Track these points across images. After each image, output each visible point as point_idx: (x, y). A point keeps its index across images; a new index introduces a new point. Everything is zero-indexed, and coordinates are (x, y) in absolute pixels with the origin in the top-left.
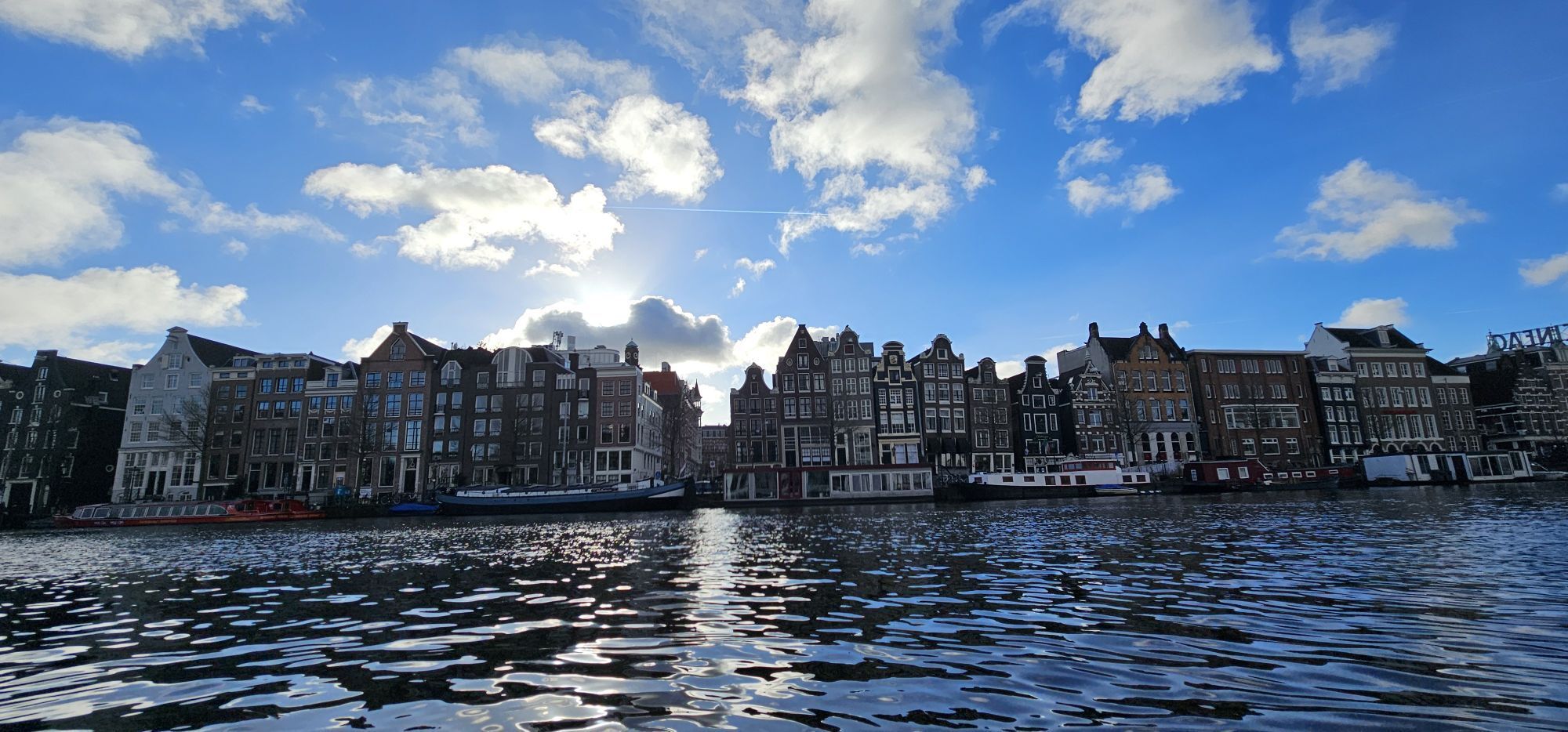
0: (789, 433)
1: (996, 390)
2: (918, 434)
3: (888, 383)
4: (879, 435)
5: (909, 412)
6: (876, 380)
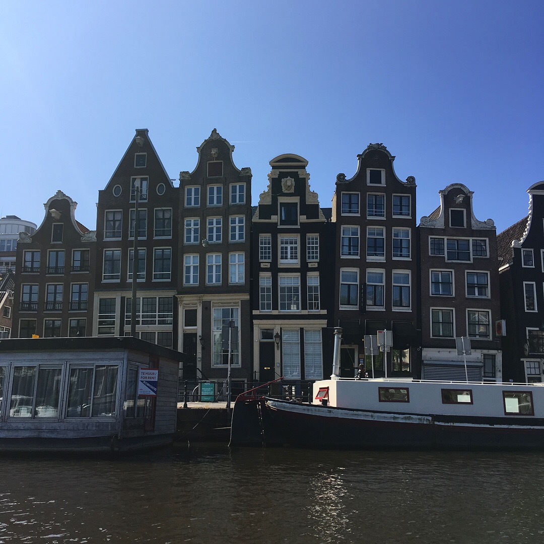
0: (106, 306)
1: (471, 239)
2: (324, 312)
3: (276, 224)
4: (255, 312)
5: (309, 274)
6: (256, 219)
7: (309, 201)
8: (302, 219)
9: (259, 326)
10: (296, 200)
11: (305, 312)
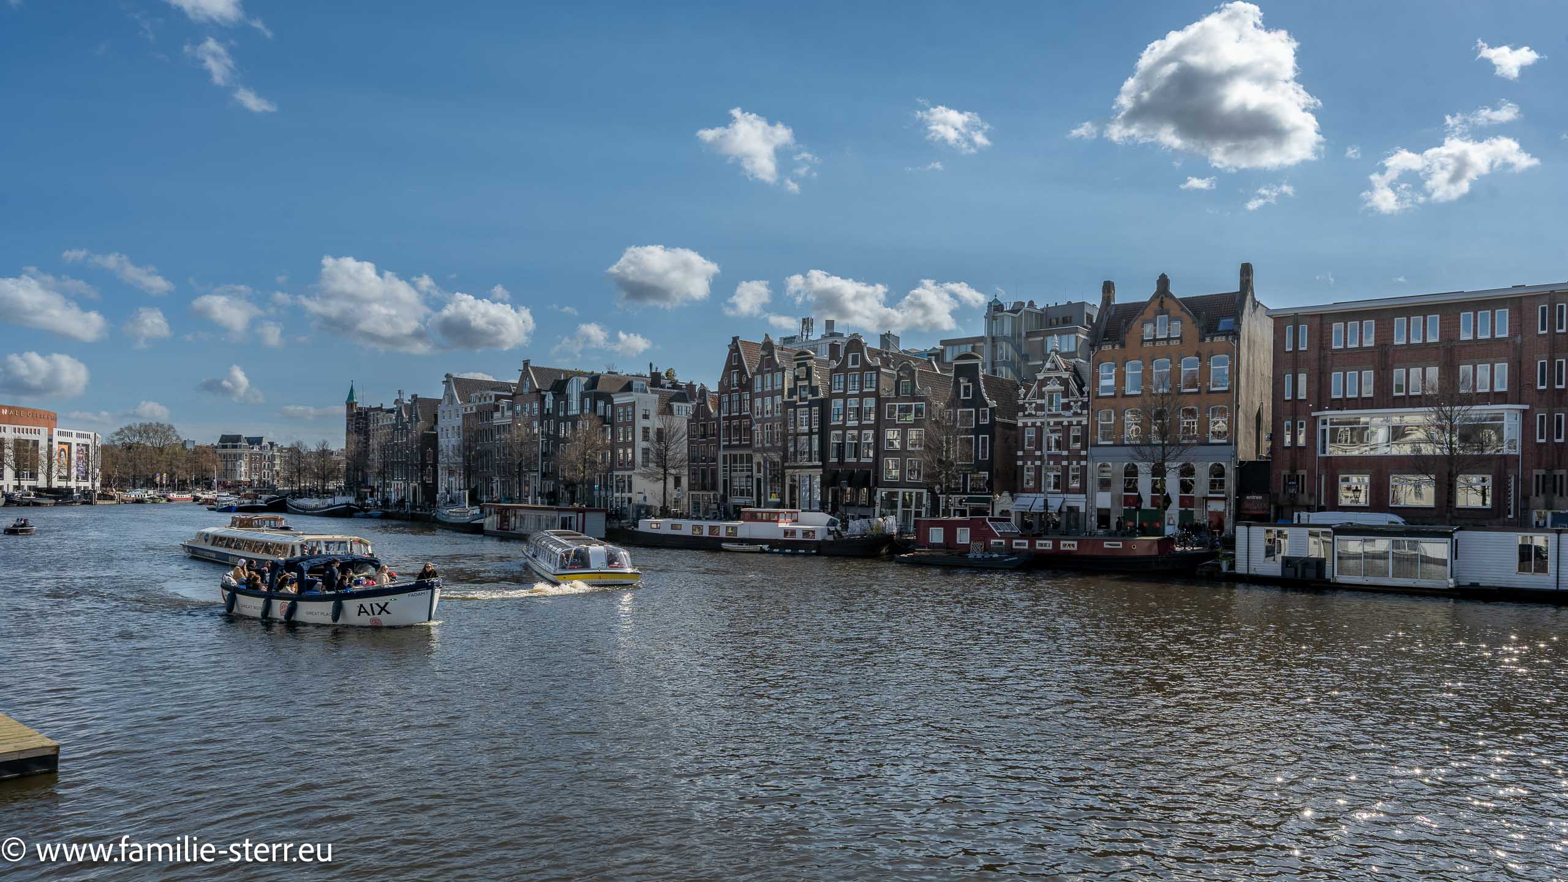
0: (725, 460)
1: (913, 404)
2: (820, 464)
3: (796, 402)
4: (786, 464)
5: (813, 436)
6: (786, 399)
7: (813, 384)
8: (810, 397)
9: (789, 472)
10: (806, 383)
11: (810, 464)
